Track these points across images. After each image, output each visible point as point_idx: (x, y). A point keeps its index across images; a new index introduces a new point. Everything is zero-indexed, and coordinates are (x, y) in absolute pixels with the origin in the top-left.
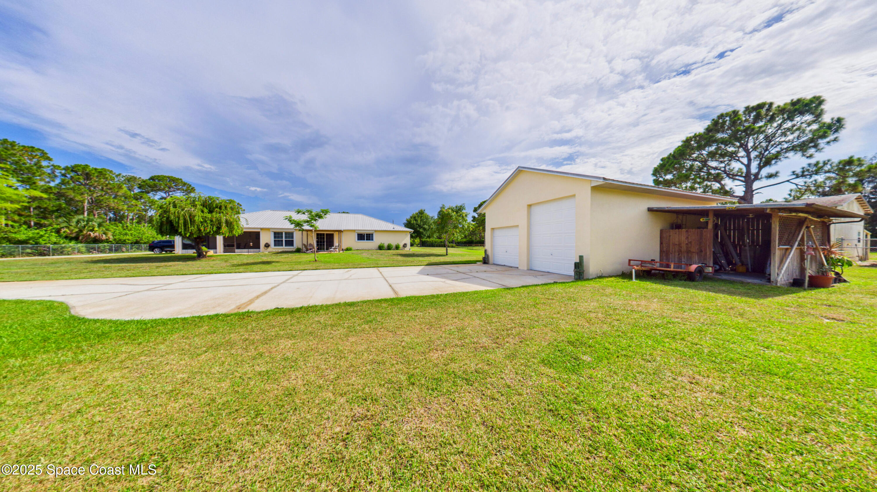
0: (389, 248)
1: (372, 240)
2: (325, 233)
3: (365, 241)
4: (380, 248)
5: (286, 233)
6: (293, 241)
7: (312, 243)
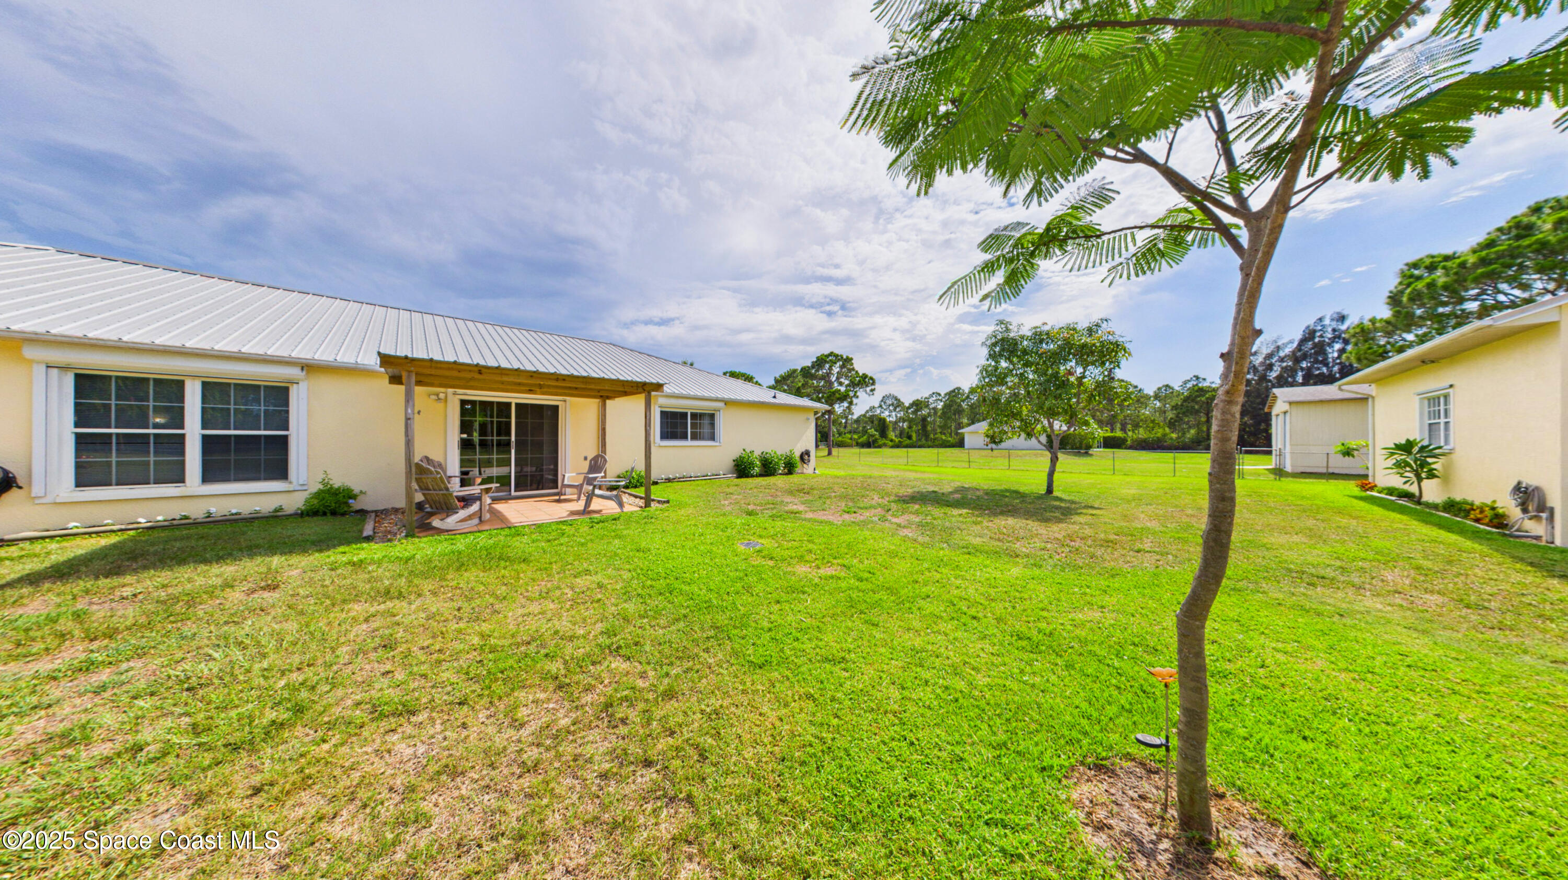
0: (768, 468)
1: (712, 438)
2: (514, 398)
3: (689, 443)
4: (742, 469)
5: (210, 389)
6: (282, 443)
7: (436, 456)
